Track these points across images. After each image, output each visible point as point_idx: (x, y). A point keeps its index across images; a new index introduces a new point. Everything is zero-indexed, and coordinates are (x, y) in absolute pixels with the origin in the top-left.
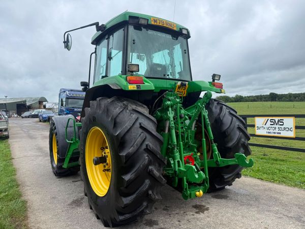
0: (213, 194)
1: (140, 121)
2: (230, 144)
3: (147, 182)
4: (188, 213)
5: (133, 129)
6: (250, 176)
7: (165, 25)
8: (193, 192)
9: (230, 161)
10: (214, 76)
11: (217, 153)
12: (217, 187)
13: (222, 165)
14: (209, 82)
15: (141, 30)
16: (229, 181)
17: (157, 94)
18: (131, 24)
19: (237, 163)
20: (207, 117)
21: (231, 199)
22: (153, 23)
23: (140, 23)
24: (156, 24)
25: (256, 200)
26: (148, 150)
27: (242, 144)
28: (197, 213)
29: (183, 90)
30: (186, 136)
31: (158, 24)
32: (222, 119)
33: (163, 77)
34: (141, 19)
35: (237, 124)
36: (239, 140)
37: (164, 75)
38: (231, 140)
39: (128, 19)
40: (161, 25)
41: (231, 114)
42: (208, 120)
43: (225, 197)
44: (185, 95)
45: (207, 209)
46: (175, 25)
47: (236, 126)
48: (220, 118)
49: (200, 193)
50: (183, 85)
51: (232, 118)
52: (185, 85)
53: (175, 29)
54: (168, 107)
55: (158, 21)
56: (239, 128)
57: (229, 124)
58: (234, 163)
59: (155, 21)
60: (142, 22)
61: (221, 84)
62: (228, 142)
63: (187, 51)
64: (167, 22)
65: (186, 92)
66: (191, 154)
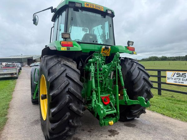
0: (126, 123)
1: (67, 72)
2: (137, 90)
3: (68, 114)
4: (103, 135)
5: (60, 77)
6: (156, 112)
7: (95, 8)
8: (106, 122)
9: (134, 101)
10: (129, 42)
11: (126, 95)
12: (128, 118)
13: (129, 104)
14: (125, 47)
15: (78, 11)
16: (136, 115)
17: (88, 54)
18: (71, 7)
19: (139, 104)
20: (120, 70)
21: (137, 128)
22: (86, 6)
23: (76, 6)
24: (88, 7)
25: (155, 130)
26: (69, 92)
27: (145, 90)
28: (109, 136)
29: (106, 52)
30: (104, 83)
31: (89, 7)
32: (131, 72)
33: (93, 43)
34: (77, 4)
35: (143, 76)
36: (143, 87)
37: (93, 41)
38: (138, 87)
39: (68, 3)
40: (91, 7)
41: (139, 68)
42: (121, 72)
43: (133, 126)
44: (108, 55)
45: (118, 134)
46: (102, 8)
47: (142, 77)
48: (130, 71)
49: (111, 122)
50: (106, 48)
51: (140, 72)
52: (108, 48)
53: (102, 10)
54: (91, 63)
55: (90, 5)
56: (144, 79)
57: (136, 76)
58: (137, 103)
59: (87, 5)
60: (77, 5)
61: (134, 48)
62: (135, 88)
63: (112, 26)
64: (96, 6)
65: (109, 53)
66: (108, 95)
